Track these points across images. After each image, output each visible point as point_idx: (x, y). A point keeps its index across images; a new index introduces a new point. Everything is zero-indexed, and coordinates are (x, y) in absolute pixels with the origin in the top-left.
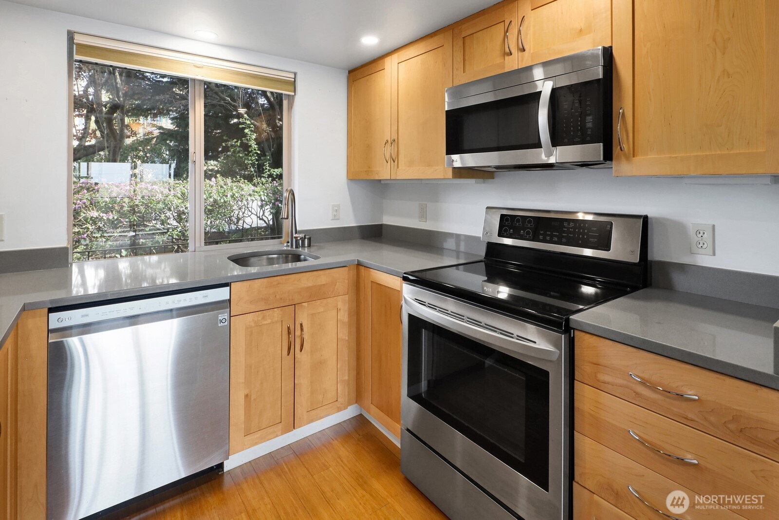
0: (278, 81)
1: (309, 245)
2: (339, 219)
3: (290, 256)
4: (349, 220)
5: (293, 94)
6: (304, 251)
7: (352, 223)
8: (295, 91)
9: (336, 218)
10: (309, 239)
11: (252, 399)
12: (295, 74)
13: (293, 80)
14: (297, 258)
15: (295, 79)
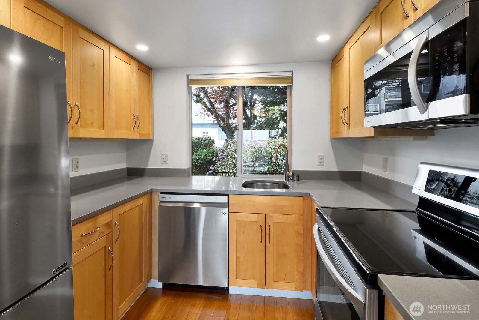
0: (281, 79)
1: (298, 180)
2: (324, 165)
3: (281, 185)
4: (332, 166)
5: (291, 85)
6: (290, 184)
7: (335, 169)
8: (292, 83)
9: (321, 164)
10: (298, 177)
11: (241, 261)
12: (292, 72)
13: (291, 76)
14: (286, 187)
15: (292, 75)
